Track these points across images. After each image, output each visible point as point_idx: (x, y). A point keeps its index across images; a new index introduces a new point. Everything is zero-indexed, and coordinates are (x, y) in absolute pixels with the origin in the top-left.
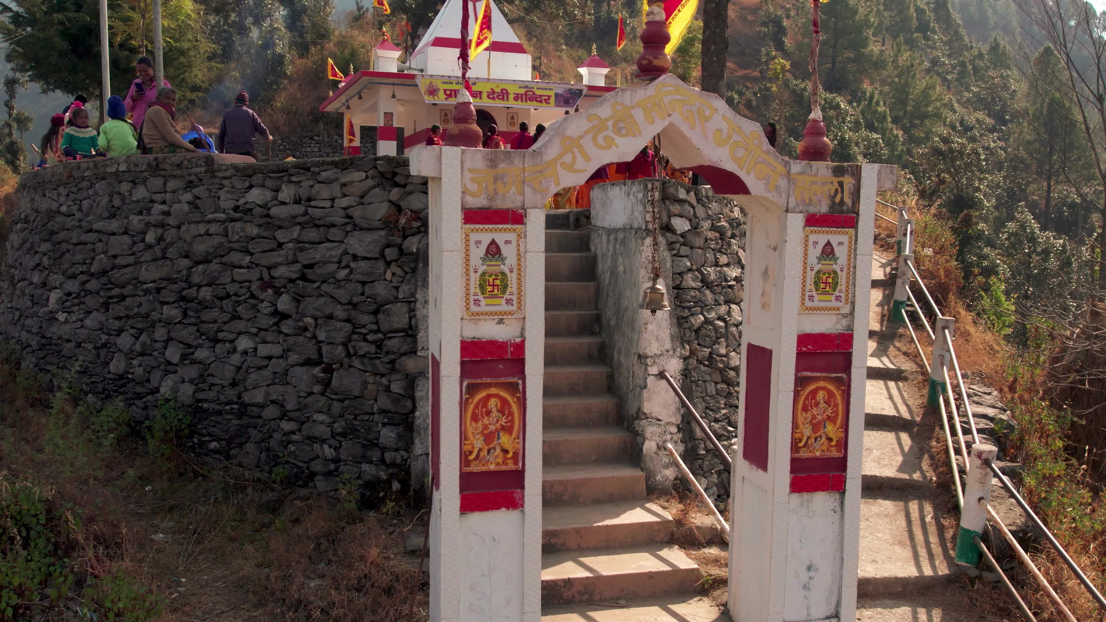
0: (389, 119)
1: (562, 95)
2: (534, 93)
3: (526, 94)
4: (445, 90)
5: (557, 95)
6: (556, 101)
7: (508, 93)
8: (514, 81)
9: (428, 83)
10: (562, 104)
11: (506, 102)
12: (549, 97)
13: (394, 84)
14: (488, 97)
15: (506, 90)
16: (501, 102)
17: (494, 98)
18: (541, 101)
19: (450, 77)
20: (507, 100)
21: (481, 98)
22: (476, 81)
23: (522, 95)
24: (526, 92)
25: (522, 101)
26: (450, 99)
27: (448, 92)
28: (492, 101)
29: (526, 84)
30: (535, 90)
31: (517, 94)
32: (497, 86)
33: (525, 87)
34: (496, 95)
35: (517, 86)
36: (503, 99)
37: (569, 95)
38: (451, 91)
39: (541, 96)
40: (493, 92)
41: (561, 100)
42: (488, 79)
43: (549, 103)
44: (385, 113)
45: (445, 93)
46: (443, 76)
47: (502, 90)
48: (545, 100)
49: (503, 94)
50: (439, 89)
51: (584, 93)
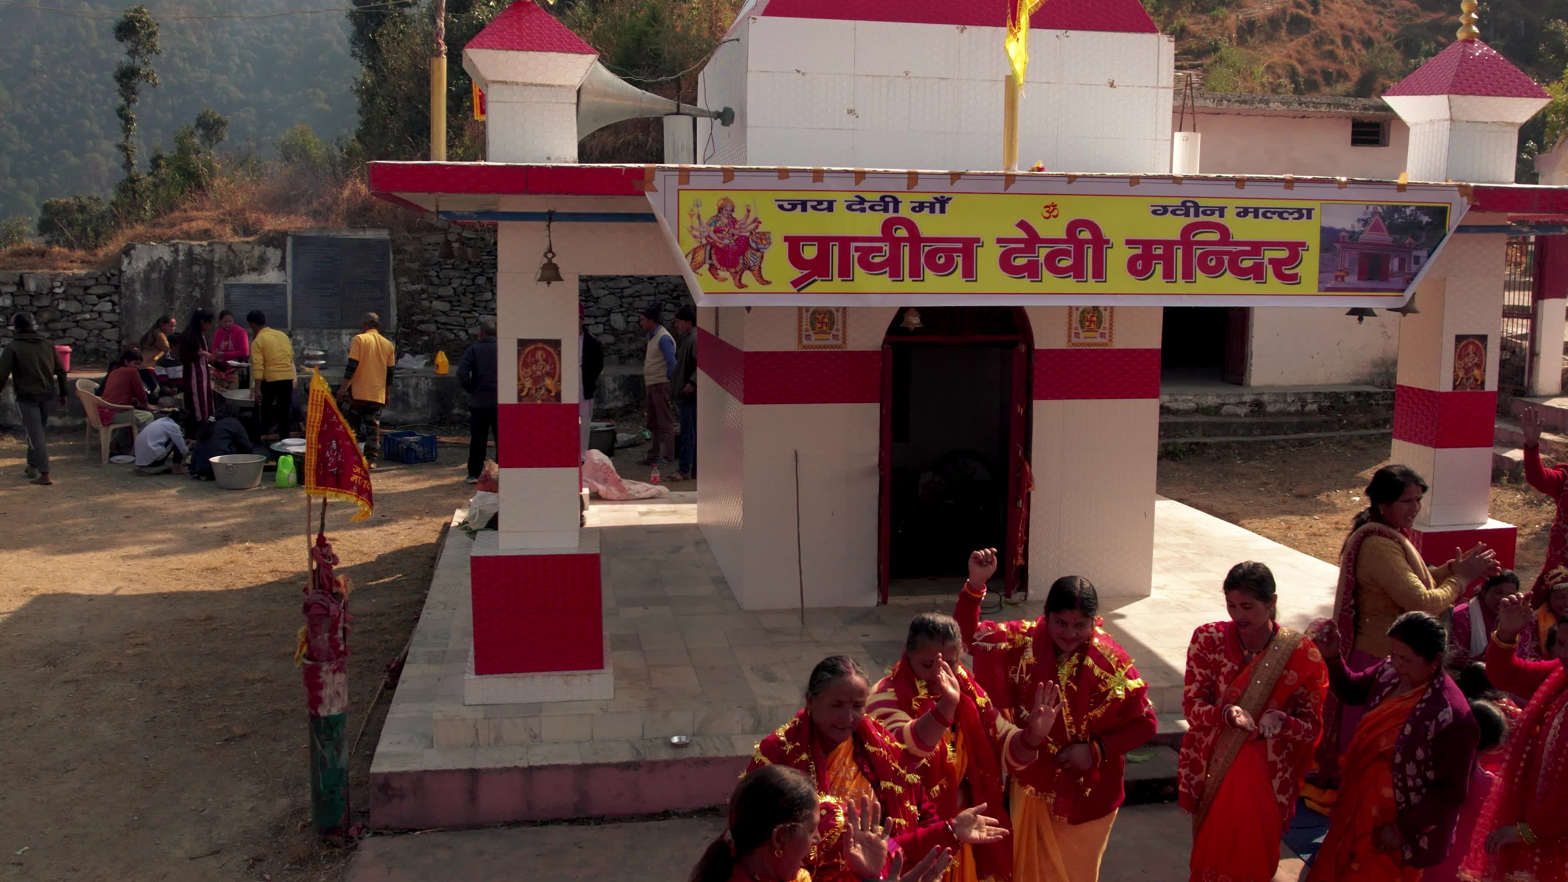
0: (540, 368)
1: (1353, 234)
2: (1224, 230)
3: (1186, 238)
4: (794, 243)
5: (1329, 237)
6: (1324, 268)
7: (1100, 243)
8: (1134, 180)
9: (709, 210)
10: (1352, 279)
11: (1092, 285)
12: (1295, 249)
13: (550, 217)
14: (1006, 263)
15: (1092, 226)
16: (1069, 284)
17: (1032, 271)
18: (1257, 273)
19: (818, 175)
20: (1099, 273)
21: (969, 273)
22: (945, 187)
23: (1168, 245)
24: (1187, 231)
25: (1168, 275)
26: (819, 285)
27: (810, 252)
28: (1024, 284)
29: (1189, 190)
30: (1230, 220)
31: (1147, 244)
32: (1051, 210)
33: (1186, 208)
34: (1043, 252)
35: (1144, 206)
36: (1077, 271)
37: (1385, 237)
38: (823, 242)
39: (1256, 247)
40: (1033, 239)
41: (1348, 259)
42: (1010, 179)
43: (1293, 279)
44: (522, 344)
45: (795, 258)
46: (783, 173)
47: (1074, 226)
48: (1276, 264)
49: (1080, 245)
50: (765, 238)
51: (1454, 220)
